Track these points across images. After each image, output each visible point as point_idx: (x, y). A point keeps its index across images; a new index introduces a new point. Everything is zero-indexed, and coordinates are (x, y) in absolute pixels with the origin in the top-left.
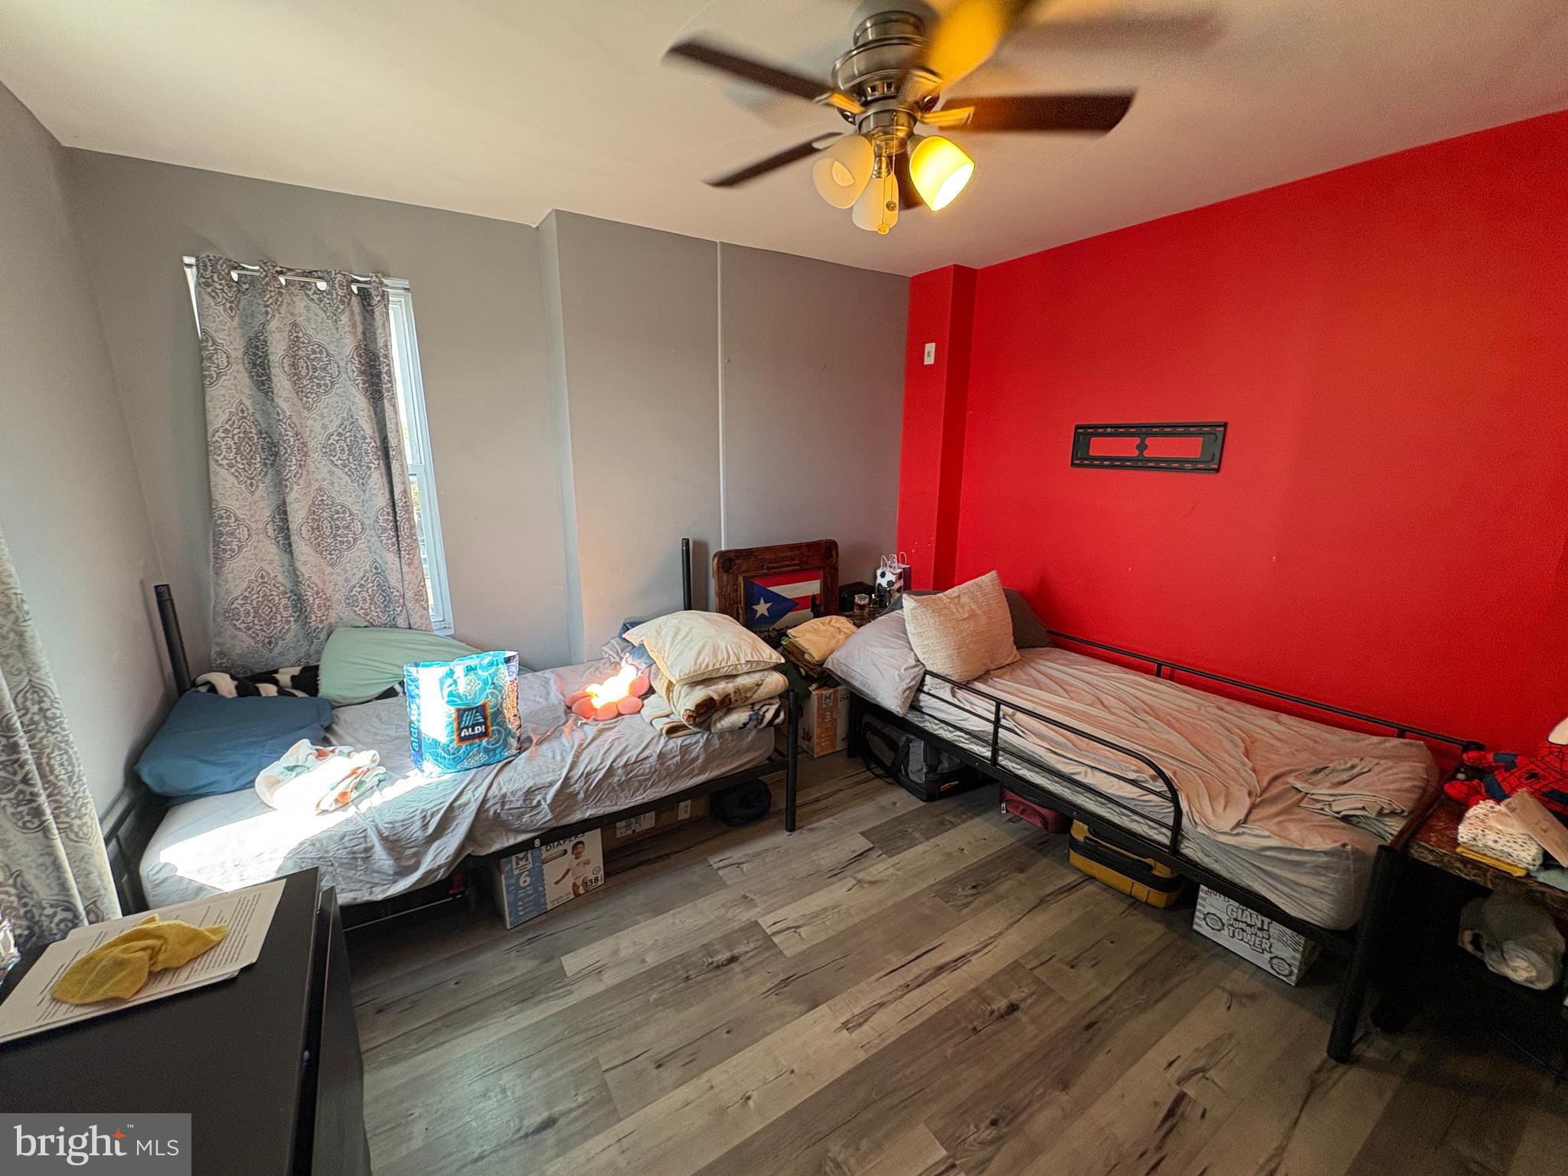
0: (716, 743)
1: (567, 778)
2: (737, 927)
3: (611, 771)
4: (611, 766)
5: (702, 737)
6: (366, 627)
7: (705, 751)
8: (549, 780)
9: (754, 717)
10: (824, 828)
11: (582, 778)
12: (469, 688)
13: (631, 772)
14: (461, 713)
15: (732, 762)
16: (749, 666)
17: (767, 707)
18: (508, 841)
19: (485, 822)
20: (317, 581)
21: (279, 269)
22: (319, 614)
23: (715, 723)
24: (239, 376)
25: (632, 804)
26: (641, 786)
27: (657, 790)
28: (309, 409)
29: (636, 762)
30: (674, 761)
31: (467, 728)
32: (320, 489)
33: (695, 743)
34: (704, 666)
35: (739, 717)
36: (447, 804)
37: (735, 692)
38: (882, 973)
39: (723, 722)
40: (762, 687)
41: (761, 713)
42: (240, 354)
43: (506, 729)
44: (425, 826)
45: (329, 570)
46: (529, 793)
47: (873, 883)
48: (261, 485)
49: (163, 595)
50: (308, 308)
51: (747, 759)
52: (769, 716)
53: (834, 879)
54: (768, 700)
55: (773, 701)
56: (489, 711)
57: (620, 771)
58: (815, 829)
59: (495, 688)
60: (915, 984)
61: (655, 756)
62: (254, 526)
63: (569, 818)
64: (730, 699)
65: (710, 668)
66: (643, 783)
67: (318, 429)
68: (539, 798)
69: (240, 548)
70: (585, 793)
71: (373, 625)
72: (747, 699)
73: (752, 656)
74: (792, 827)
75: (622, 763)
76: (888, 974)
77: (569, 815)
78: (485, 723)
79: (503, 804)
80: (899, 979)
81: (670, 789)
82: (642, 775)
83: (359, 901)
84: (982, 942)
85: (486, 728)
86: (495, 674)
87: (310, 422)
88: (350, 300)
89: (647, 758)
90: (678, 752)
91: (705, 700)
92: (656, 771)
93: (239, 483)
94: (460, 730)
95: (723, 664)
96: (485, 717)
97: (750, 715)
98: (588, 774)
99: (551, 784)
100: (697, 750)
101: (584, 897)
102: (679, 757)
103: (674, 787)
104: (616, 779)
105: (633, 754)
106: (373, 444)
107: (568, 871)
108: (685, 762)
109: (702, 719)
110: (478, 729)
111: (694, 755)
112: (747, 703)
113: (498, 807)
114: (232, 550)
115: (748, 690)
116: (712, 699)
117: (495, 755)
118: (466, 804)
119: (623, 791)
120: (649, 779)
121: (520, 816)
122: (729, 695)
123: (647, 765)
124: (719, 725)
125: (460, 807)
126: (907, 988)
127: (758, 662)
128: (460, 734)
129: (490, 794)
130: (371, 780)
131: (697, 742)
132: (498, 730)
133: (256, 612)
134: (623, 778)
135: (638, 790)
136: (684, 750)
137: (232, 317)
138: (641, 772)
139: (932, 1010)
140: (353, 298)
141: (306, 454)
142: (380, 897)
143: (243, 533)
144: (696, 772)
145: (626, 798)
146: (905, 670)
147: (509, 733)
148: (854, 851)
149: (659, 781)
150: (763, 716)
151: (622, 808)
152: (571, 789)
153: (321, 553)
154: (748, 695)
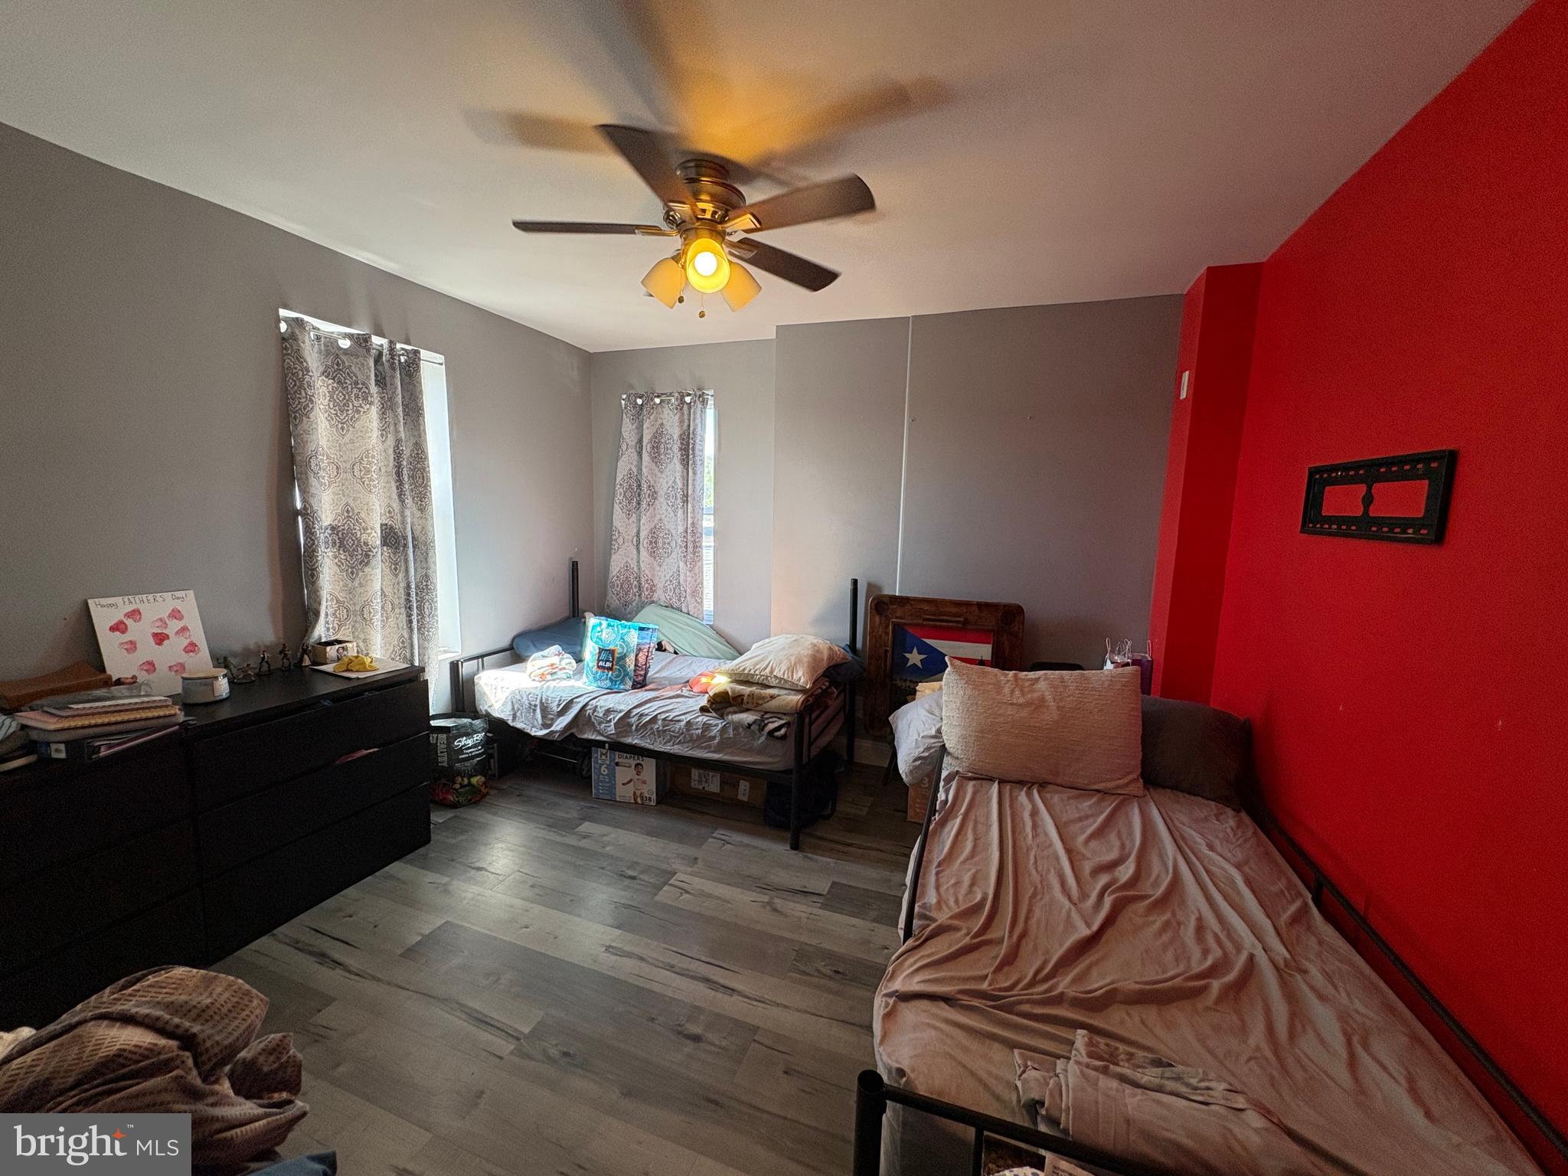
0: (731, 733)
1: (630, 711)
2: (664, 868)
3: (654, 719)
4: (656, 715)
5: (722, 723)
6: (666, 607)
7: (721, 735)
8: (621, 708)
9: (758, 722)
10: (816, 861)
11: (638, 716)
12: (607, 636)
13: (667, 726)
14: (601, 650)
15: (744, 756)
16: (777, 681)
17: (776, 719)
18: (592, 735)
19: (583, 719)
20: (648, 574)
21: (656, 394)
22: (647, 593)
23: (728, 714)
24: (632, 455)
25: (662, 750)
26: (672, 740)
27: (681, 748)
28: (661, 472)
29: (671, 720)
30: (697, 732)
31: (603, 661)
32: (661, 520)
33: (715, 726)
34: (742, 668)
35: (747, 717)
36: (571, 698)
37: (749, 695)
38: (674, 949)
39: (734, 716)
40: (774, 700)
41: (766, 722)
42: (634, 443)
43: (625, 670)
44: (559, 705)
45: (658, 568)
46: (608, 711)
47: (775, 910)
48: (634, 515)
49: (575, 566)
50: (668, 414)
51: (757, 760)
52: (771, 726)
53: (759, 890)
54: (778, 714)
55: (784, 717)
56: (616, 655)
57: (660, 722)
58: (810, 858)
59: (624, 642)
60: (678, 970)
61: (684, 723)
62: (627, 537)
63: (624, 739)
64: (743, 700)
65: (746, 672)
66: (673, 738)
67: (664, 484)
68: (612, 716)
69: (618, 548)
70: (637, 726)
71: (672, 607)
72: (758, 705)
73: (784, 674)
74: (795, 847)
75: (663, 717)
76: (678, 953)
77: (625, 737)
78: (612, 662)
79: (594, 711)
80: (676, 960)
81: (690, 752)
82: (673, 732)
83: (525, 731)
84: (763, 997)
85: (612, 665)
86: (626, 633)
87: (662, 480)
88: (682, 407)
89: (679, 721)
90: (701, 727)
91: (723, 692)
92: (683, 733)
93: (623, 513)
94: (599, 661)
95: (757, 672)
96: (613, 659)
97: (756, 720)
98: (642, 715)
99: (620, 712)
100: (715, 731)
101: (638, 805)
102: (700, 731)
103: (694, 753)
104: (657, 726)
105: (672, 715)
106: (681, 493)
107: (631, 780)
108: (703, 738)
109: (718, 706)
110: (608, 664)
111: (712, 734)
112: (757, 708)
113: (591, 711)
114: (615, 549)
115: (764, 698)
116: (727, 693)
117: (615, 685)
118: (579, 702)
119: (659, 737)
120: (678, 737)
121: (600, 723)
122: (744, 695)
123: (677, 726)
124: (730, 717)
125: (576, 702)
126: (671, 968)
127: (786, 681)
128: (598, 664)
129: (591, 703)
130: (560, 674)
131: (716, 725)
132: (619, 670)
133: (621, 586)
134: (661, 728)
135: (669, 742)
136: (706, 727)
137: (633, 424)
138: (672, 729)
139: (656, 988)
140: (685, 405)
141: (655, 499)
142: (533, 734)
143: (620, 541)
144: (712, 749)
145: (660, 743)
146: (922, 737)
147: (627, 674)
148: (805, 887)
149: (684, 743)
150: (766, 725)
151: (656, 749)
152: (630, 720)
153: (655, 558)
154: (760, 702)
